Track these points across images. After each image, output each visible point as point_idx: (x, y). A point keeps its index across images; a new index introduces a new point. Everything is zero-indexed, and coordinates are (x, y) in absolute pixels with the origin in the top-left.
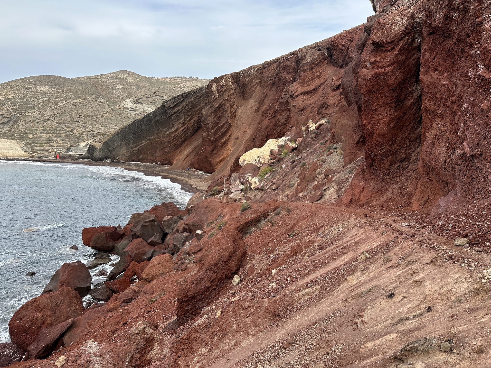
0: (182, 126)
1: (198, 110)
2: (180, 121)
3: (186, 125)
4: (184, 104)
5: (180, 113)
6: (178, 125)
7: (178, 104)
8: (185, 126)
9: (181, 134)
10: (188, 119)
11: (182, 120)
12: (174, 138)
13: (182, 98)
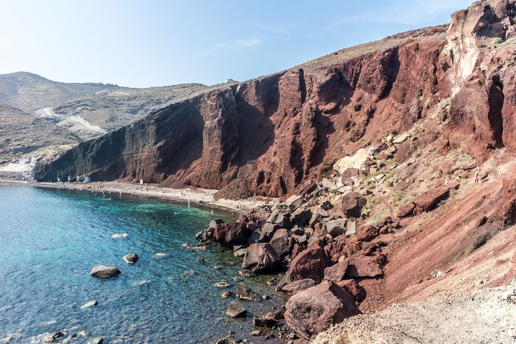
3: (175, 139)
5: (168, 125)
7: (166, 116)
13: (170, 110)
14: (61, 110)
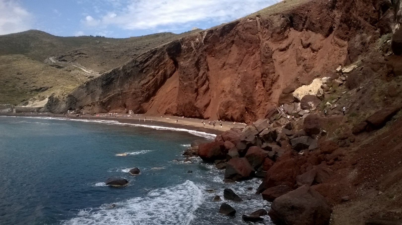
0: (153, 78)
1: (163, 64)
2: (150, 74)
3: (156, 77)
4: (153, 59)
5: (150, 66)
6: (149, 77)
7: (148, 59)
8: (154, 79)
9: (152, 84)
10: (156, 72)
11: (152, 73)
12: (148, 89)
13: (151, 54)
14: (63, 58)
